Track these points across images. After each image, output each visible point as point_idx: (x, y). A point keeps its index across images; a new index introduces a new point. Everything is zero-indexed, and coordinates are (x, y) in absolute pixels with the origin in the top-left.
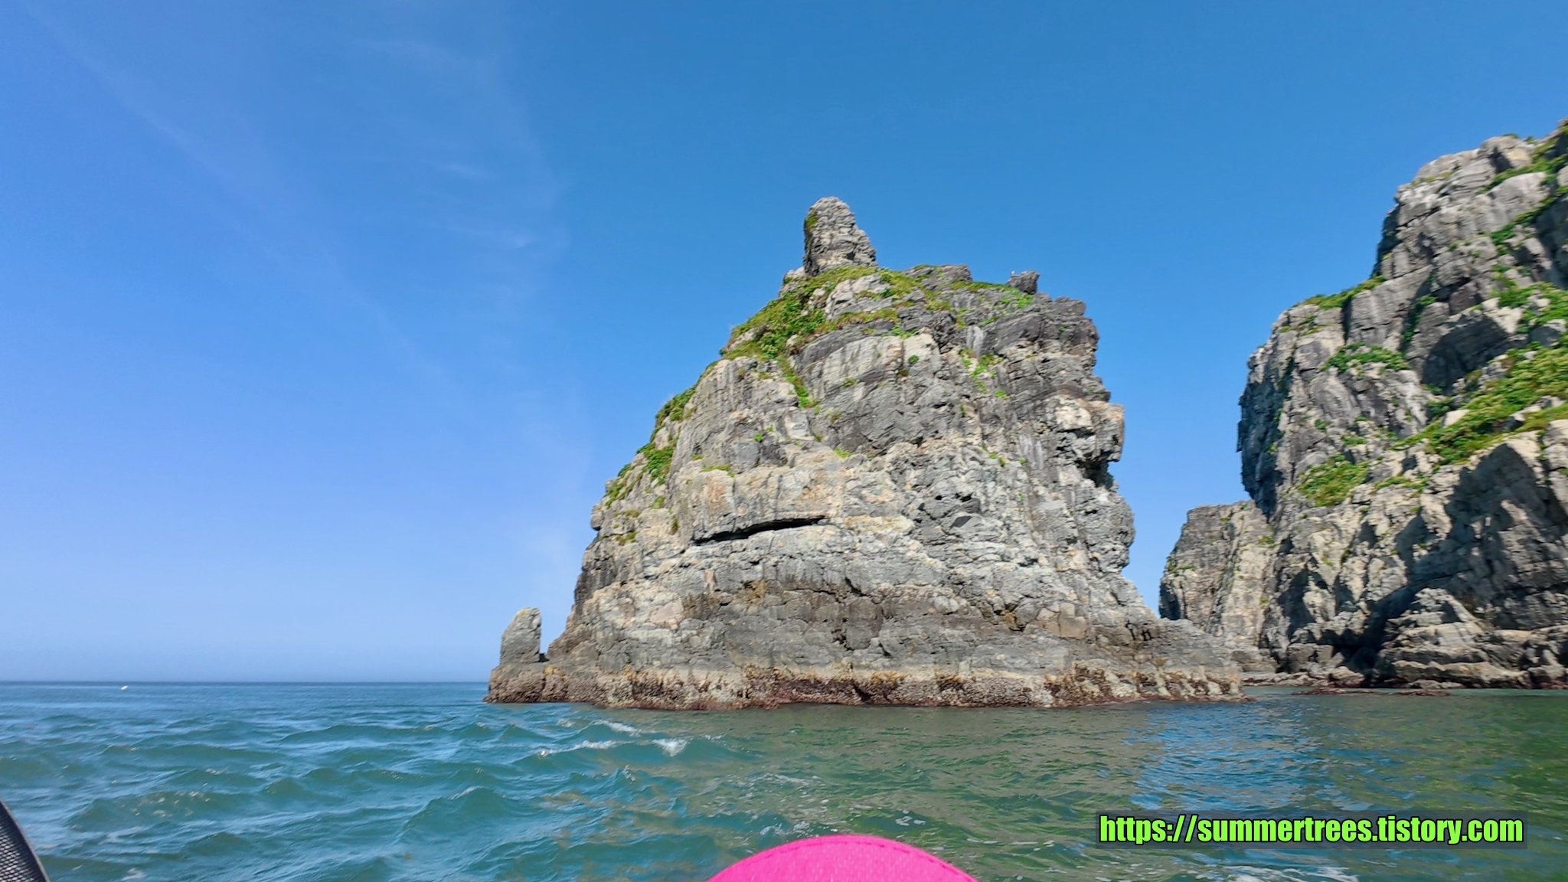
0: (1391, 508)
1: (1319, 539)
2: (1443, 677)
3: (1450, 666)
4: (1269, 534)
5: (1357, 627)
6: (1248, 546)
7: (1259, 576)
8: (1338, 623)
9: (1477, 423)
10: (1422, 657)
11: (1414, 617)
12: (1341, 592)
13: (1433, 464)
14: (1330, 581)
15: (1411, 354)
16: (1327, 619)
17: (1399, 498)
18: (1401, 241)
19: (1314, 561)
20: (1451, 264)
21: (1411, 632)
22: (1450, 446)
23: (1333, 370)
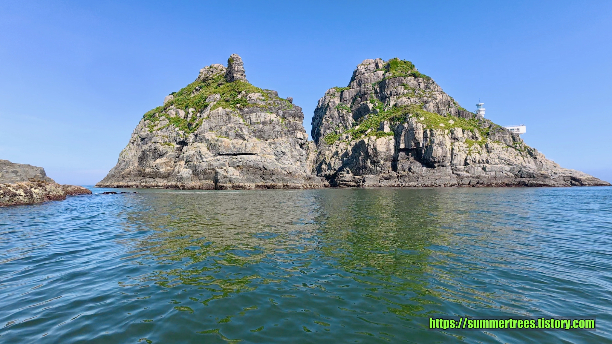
0: (342, 147)
1: (327, 153)
2: (345, 185)
3: (346, 183)
4: (316, 150)
5: (331, 174)
6: (312, 153)
7: (313, 160)
8: (328, 173)
9: (360, 130)
10: (342, 181)
11: (342, 172)
12: (329, 165)
13: (351, 138)
14: (328, 163)
15: (352, 109)
16: (325, 172)
17: (344, 145)
18: (356, 79)
19: (325, 158)
20: (364, 89)
21: (341, 175)
22: (355, 135)
23: (336, 109)
